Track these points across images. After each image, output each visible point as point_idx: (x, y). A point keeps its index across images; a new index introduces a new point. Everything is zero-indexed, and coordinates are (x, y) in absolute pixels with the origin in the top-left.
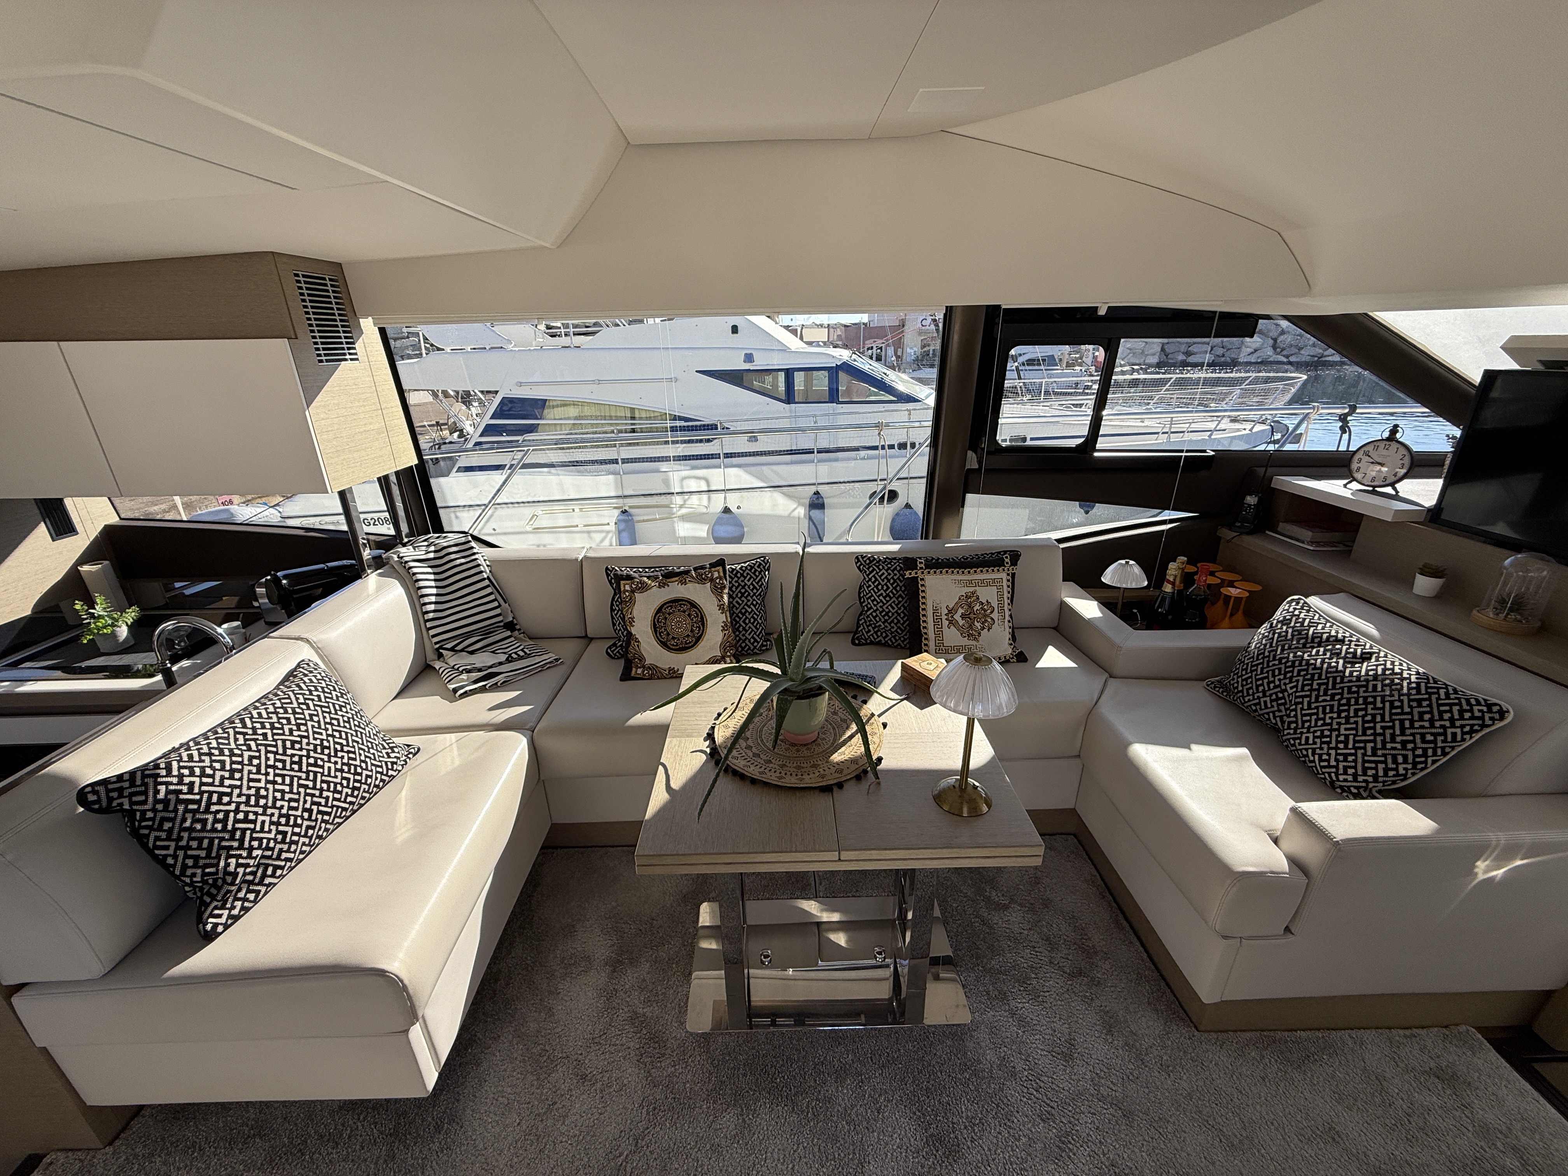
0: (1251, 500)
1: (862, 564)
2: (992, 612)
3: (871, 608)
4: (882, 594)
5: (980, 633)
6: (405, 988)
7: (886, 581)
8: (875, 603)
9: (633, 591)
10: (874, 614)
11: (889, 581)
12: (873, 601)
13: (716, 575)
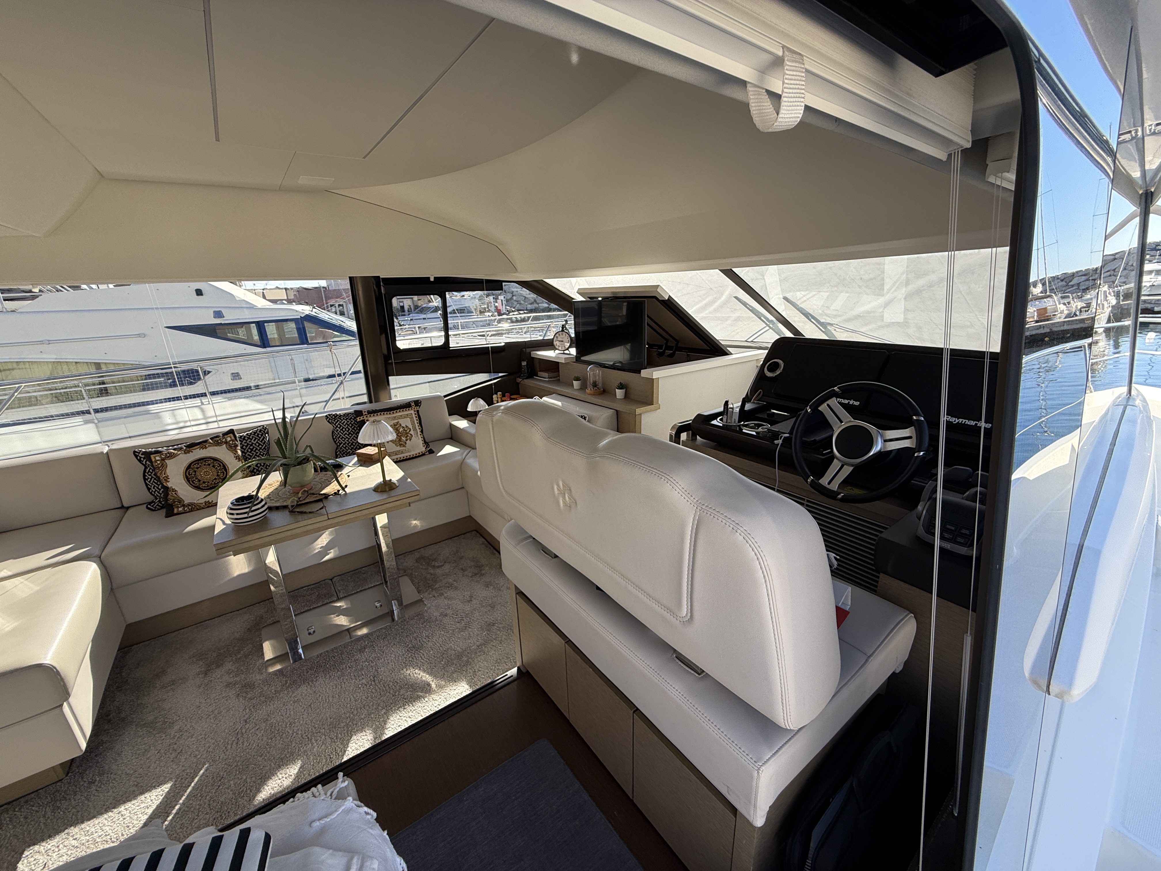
0: (524, 363)
1: (330, 419)
2: (410, 431)
3: (342, 443)
4: (346, 434)
5: (406, 443)
6: (58, 673)
7: (347, 426)
8: (343, 439)
9: (163, 460)
10: (344, 446)
11: (348, 425)
12: (342, 439)
13: (229, 439)
